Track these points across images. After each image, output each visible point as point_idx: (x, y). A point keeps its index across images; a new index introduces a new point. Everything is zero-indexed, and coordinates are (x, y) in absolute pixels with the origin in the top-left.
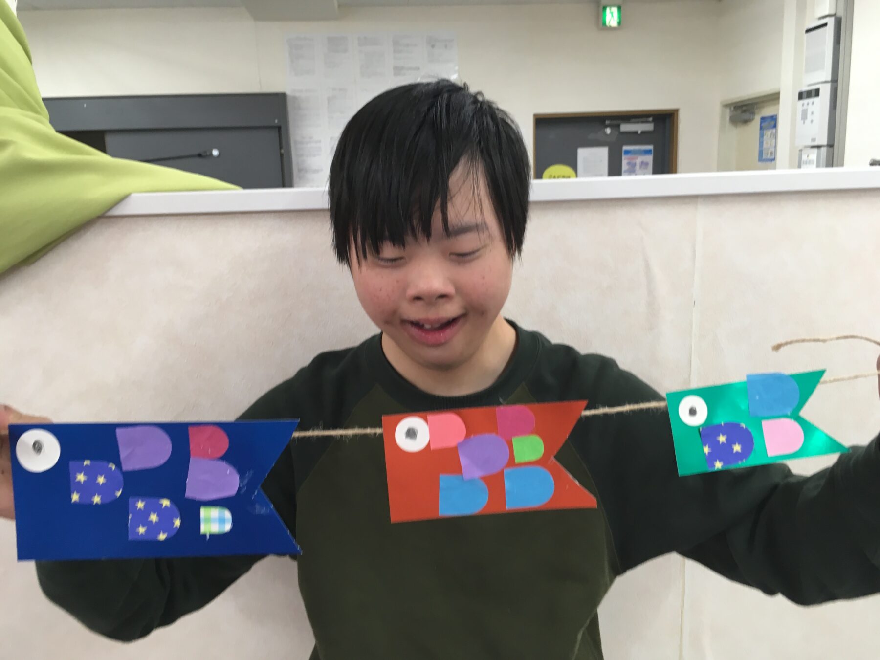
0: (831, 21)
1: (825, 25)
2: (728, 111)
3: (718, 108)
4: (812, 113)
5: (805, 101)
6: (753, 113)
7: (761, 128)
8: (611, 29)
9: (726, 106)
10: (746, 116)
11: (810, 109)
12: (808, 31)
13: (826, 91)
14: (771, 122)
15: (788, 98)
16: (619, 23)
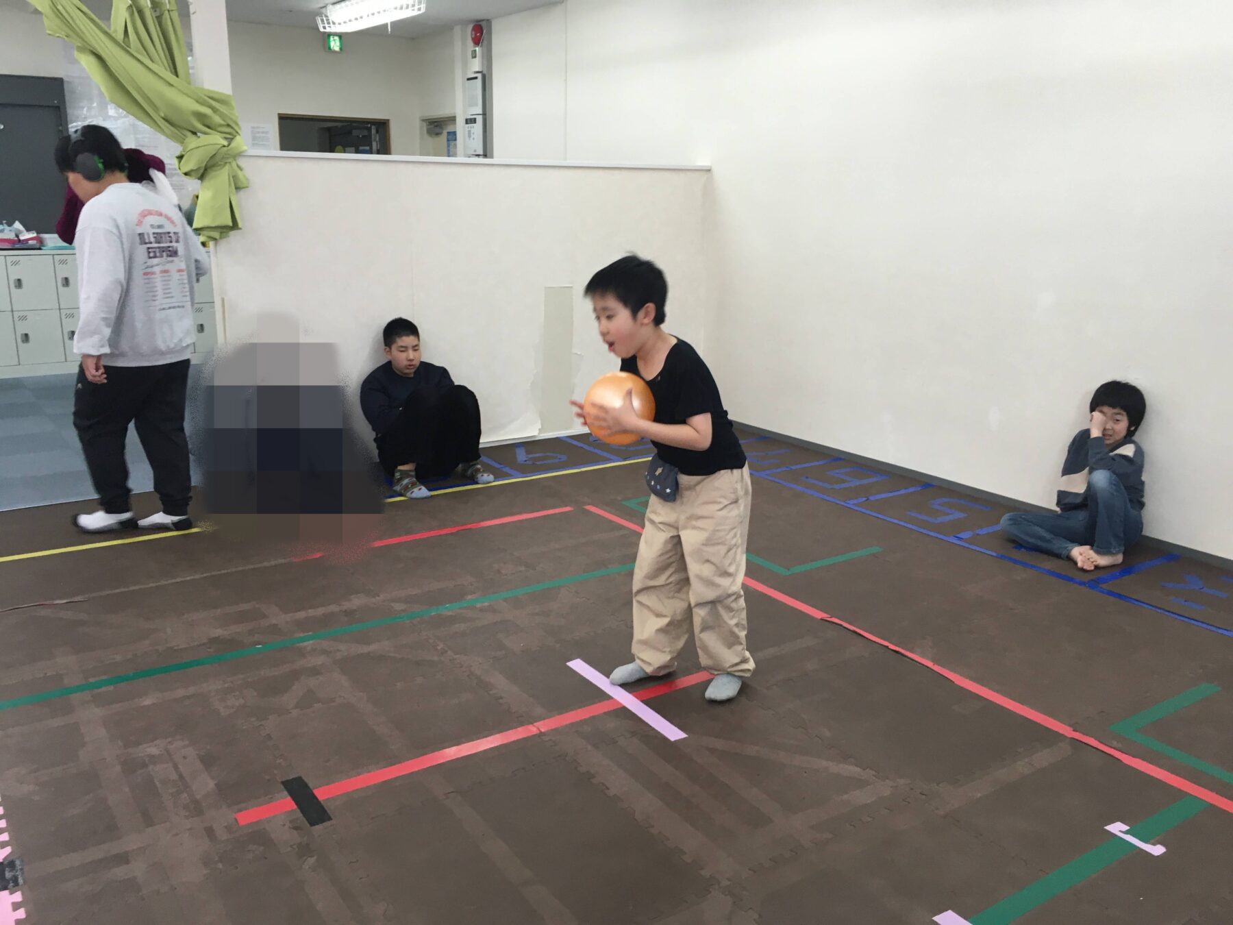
0: (479, 76)
1: (476, 78)
2: (425, 124)
3: (417, 123)
4: (473, 133)
5: (470, 125)
6: (442, 128)
7: (448, 140)
8: (335, 52)
9: (423, 120)
10: (438, 130)
11: (472, 130)
12: (469, 79)
13: (480, 119)
14: (452, 136)
15: (460, 121)
16: (341, 49)
